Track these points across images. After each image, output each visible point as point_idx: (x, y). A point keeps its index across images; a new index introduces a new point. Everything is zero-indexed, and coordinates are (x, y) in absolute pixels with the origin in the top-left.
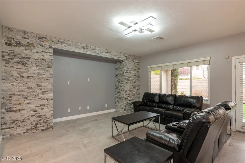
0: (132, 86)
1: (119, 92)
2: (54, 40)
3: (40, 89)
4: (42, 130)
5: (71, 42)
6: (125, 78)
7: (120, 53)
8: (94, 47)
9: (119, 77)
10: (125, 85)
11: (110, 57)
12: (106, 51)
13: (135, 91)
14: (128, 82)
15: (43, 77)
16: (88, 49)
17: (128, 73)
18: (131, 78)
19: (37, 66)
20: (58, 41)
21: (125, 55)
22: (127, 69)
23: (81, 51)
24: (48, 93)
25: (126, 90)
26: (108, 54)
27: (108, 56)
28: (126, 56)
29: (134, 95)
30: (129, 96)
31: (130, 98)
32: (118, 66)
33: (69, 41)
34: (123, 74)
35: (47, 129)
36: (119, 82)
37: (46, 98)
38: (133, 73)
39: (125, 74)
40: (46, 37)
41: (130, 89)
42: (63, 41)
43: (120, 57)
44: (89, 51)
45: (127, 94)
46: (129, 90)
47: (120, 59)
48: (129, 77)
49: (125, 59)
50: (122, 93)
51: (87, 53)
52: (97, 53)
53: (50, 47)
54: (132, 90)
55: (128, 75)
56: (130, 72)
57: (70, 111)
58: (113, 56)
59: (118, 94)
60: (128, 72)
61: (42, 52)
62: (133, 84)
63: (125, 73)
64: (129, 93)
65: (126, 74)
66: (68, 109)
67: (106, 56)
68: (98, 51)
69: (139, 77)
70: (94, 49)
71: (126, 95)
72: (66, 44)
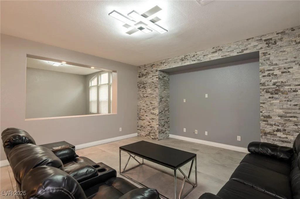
0: (296, 105)
2: (158, 64)
3: (152, 106)
4: (152, 138)
5: (170, 60)
6: (263, 87)
7: (247, 40)
8: (194, 53)
10: (264, 103)
11: (220, 57)
12: (214, 50)
14: (276, 96)
15: (153, 96)
16: (187, 59)
17: (276, 75)
18: (290, 85)
19: (150, 88)
20: (161, 63)
21: (264, 39)
22: (271, 68)
23: (179, 64)
24: (155, 109)
25: (267, 114)
26: (216, 54)
27: (217, 56)
28: (265, 40)
30: (278, 130)
31: (284, 136)
33: (169, 59)
35: (155, 139)
37: (154, 113)
40: (154, 64)
41: (286, 113)
42: (164, 61)
43: (247, 49)
44: (188, 61)
45: (271, 125)
46: (281, 116)
47: (245, 52)
49: (261, 48)
51: (186, 64)
52: (198, 60)
53: (157, 71)
54: (295, 117)
55: (274, 81)
56: (283, 73)
57: (185, 131)
58: (227, 54)
60: (277, 72)
61: (153, 76)
63: (264, 76)
64: (280, 123)
65: (268, 78)
66: (184, 129)
67: (213, 59)
68: (199, 56)
70: (194, 56)
71: (268, 126)
72: (166, 63)
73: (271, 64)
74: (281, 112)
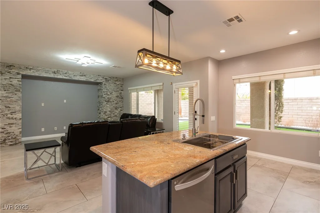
0: (114, 107)
1: (100, 113)
2: (22, 67)
3: (8, 110)
4: (10, 145)
5: (40, 68)
6: (104, 99)
7: (98, 75)
8: (66, 71)
9: (100, 99)
10: (104, 106)
11: (85, 80)
12: (81, 74)
13: (117, 112)
14: (108, 103)
15: (11, 100)
16: (59, 73)
17: (108, 94)
18: (112, 99)
19: (5, 90)
20: (27, 68)
21: (105, 77)
22: (107, 91)
23: (52, 76)
24: (16, 113)
25: (105, 111)
26: (83, 77)
27: (83, 79)
28: (105, 79)
29: (116, 116)
30: (109, 117)
31: (110, 119)
32: (99, 88)
33: (38, 67)
34: (102, 95)
35: (16, 144)
36: (100, 103)
37: (14, 118)
38: (115, 94)
39: (104, 96)
40: (14, 65)
41: (111, 110)
42: (31, 67)
43: (98, 80)
44: (61, 75)
45: (107, 115)
46: (110, 111)
47: (97, 81)
48: (109, 99)
49: (104, 81)
50: (102, 114)
51: (59, 77)
52: (70, 77)
53: (18, 74)
54: (113, 111)
55: (108, 97)
56: (111, 94)
57: (44, 131)
58: (89, 79)
59: (99, 115)
60: (109, 93)
61: (10, 78)
62: (115, 105)
63: (104, 94)
64: (109, 114)
65: (106, 95)
66: (42, 129)
67: (80, 79)
68: (71, 74)
69: (122, 98)
70: (66, 73)
71: (106, 116)
72: (35, 70)
73: (107, 90)
74: (109, 109)
